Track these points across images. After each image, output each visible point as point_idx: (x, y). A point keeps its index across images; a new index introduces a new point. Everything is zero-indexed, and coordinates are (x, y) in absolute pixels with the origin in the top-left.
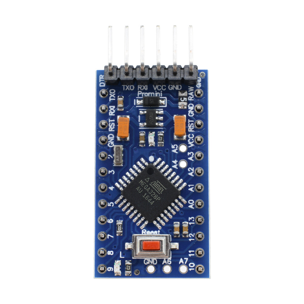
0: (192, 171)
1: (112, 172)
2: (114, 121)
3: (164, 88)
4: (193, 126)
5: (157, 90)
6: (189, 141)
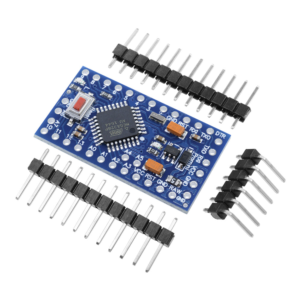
0: (116, 161)
1: (148, 110)
2: (185, 128)
3: (191, 173)
4: (149, 178)
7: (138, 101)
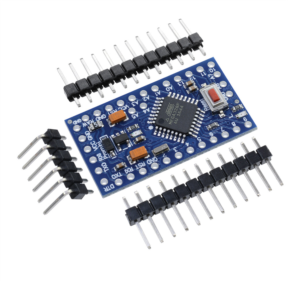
0: (146, 98)
1: (175, 149)
2: (136, 165)
3: (93, 143)
4: (112, 111)
5: (97, 147)
6: (124, 109)
7: (189, 146)
